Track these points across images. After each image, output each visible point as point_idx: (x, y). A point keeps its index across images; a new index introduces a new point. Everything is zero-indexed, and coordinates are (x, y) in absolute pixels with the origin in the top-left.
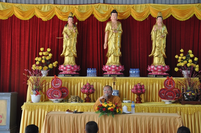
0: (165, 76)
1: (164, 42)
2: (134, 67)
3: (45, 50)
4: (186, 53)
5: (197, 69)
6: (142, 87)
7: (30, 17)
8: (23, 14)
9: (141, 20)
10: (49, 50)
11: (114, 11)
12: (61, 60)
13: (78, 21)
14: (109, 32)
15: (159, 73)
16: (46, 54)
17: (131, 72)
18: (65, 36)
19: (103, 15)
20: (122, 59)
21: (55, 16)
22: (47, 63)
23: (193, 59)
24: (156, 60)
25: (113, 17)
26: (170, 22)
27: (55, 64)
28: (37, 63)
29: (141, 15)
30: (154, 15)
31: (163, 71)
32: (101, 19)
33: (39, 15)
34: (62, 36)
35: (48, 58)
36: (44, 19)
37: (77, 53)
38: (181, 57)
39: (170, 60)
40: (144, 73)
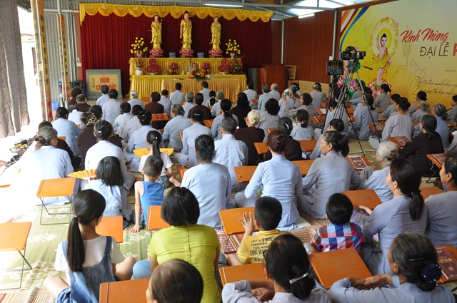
0: (221, 57)
1: (219, 34)
2: (200, 51)
3: (139, 39)
4: (232, 42)
5: (239, 53)
6: (209, 65)
7: (126, 14)
8: (121, 12)
9: (203, 18)
10: (142, 39)
11: (186, 12)
13: (162, 18)
14: (183, 26)
15: (217, 55)
16: (139, 42)
17: (199, 54)
18: (153, 29)
19: (177, 14)
21: (143, 14)
22: (142, 48)
23: (236, 46)
24: (214, 47)
25: (186, 16)
27: (146, 49)
28: (135, 48)
29: (203, 14)
30: (211, 15)
31: (219, 54)
32: (176, 17)
33: (131, 13)
34: (151, 29)
35: (141, 45)
36: (135, 16)
37: (162, 41)
38: (229, 45)
39: (223, 47)
40: (207, 55)
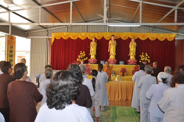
0: (135, 65)
1: (135, 49)
2: (122, 60)
3: (82, 53)
4: (144, 55)
5: (149, 62)
6: (125, 69)
7: (77, 38)
8: (74, 37)
9: (125, 39)
10: (84, 52)
11: (113, 35)
12: (89, 57)
13: (97, 40)
14: (111, 44)
15: (132, 63)
16: (83, 54)
17: (120, 62)
18: (91, 46)
19: (108, 37)
20: (116, 57)
21: (87, 38)
22: (84, 58)
23: (147, 57)
24: (131, 57)
25: (113, 38)
26: (138, 41)
27: (87, 58)
28: (79, 58)
29: (125, 37)
30: (131, 37)
31: (134, 62)
32: (107, 39)
33: (80, 37)
34: (90, 46)
35: (83, 56)
36: (82, 39)
37: (96, 54)
38: (142, 56)
39: (137, 57)
40: (126, 63)
